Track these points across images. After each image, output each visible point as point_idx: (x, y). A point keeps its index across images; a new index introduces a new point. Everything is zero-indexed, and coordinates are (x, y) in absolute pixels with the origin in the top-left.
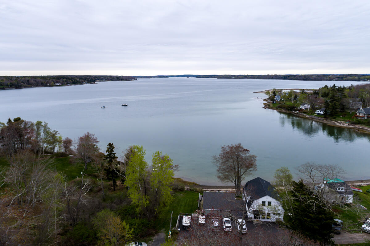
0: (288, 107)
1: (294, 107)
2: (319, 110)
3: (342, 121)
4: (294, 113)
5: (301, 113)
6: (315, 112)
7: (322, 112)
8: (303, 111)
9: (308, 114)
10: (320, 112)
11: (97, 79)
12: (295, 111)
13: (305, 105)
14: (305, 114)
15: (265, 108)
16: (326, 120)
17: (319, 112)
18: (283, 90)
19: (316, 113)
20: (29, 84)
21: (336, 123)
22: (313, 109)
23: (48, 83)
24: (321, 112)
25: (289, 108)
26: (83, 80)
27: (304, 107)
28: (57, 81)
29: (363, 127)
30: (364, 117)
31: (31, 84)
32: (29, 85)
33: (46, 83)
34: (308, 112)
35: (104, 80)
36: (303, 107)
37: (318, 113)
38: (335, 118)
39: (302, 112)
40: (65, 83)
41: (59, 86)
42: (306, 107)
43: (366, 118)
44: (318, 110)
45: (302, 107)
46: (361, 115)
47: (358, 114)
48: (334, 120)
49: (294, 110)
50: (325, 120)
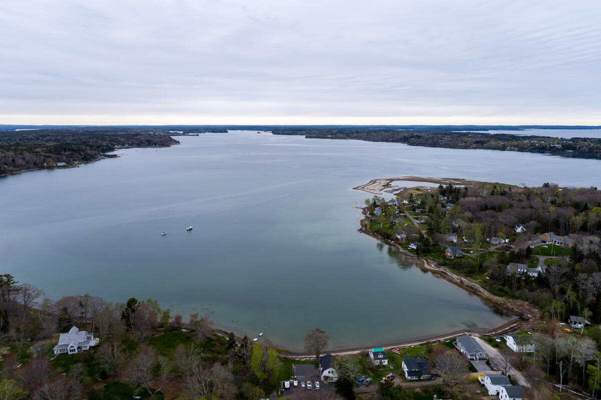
0: (385, 234)
3: (432, 260)
5: (396, 245)
6: (410, 246)
8: (399, 242)
9: (402, 247)
11: (115, 143)
12: (392, 240)
13: (401, 235)
14: (400, 247)
15: (361, 230)
16: (418, 258)
18: (392, 180)
19: (410, 248)
20: (15, 166)
21: (425, 262)
22: (409, 240)
23: (44, 162)
26: (96, 152)
28: (58, 158)
29: (446, 270)
31: (19, 167)
32: (17, 169)
33: (41, 162)
35: (127, 145)
38: (426, 256)
39: (397, 242)
40: (71, 159)
41: (64, 167)
42: (402, 237)
43: (453, 258)
45: (399, 237)
46: (449, 254)
47: (446, 253)
48: (424, 258)
50: (416, 258)
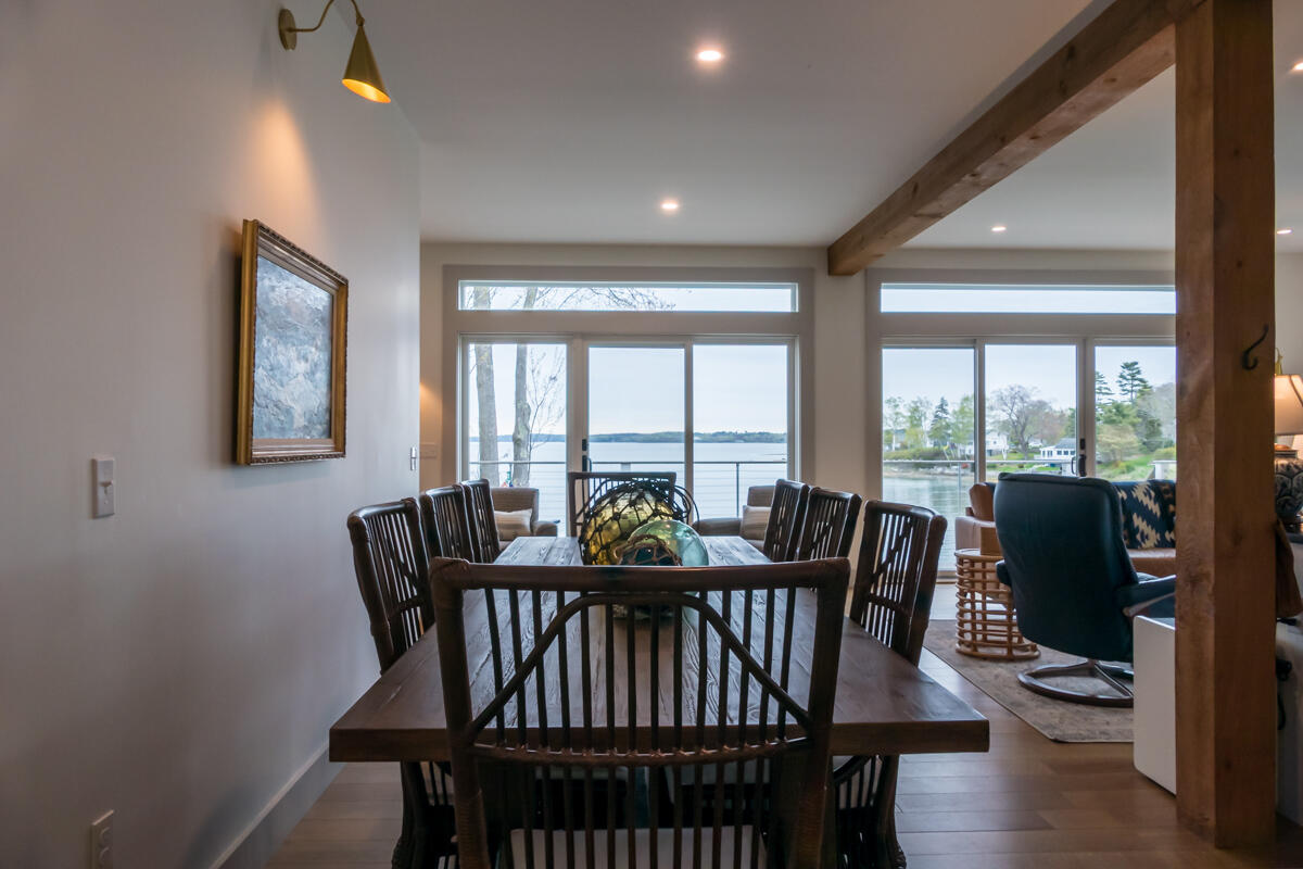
1: (939, 454)
2: (1051, 448)
4: (942, 474)
7: (1066, 453)
10: (1055, 453)
17: (1050, 453)
24: (1059, 453)
25: (919, 458)
34: (1002, 464)
37: (1046, 458)
44: (1046, 449)
49: (939, 466)
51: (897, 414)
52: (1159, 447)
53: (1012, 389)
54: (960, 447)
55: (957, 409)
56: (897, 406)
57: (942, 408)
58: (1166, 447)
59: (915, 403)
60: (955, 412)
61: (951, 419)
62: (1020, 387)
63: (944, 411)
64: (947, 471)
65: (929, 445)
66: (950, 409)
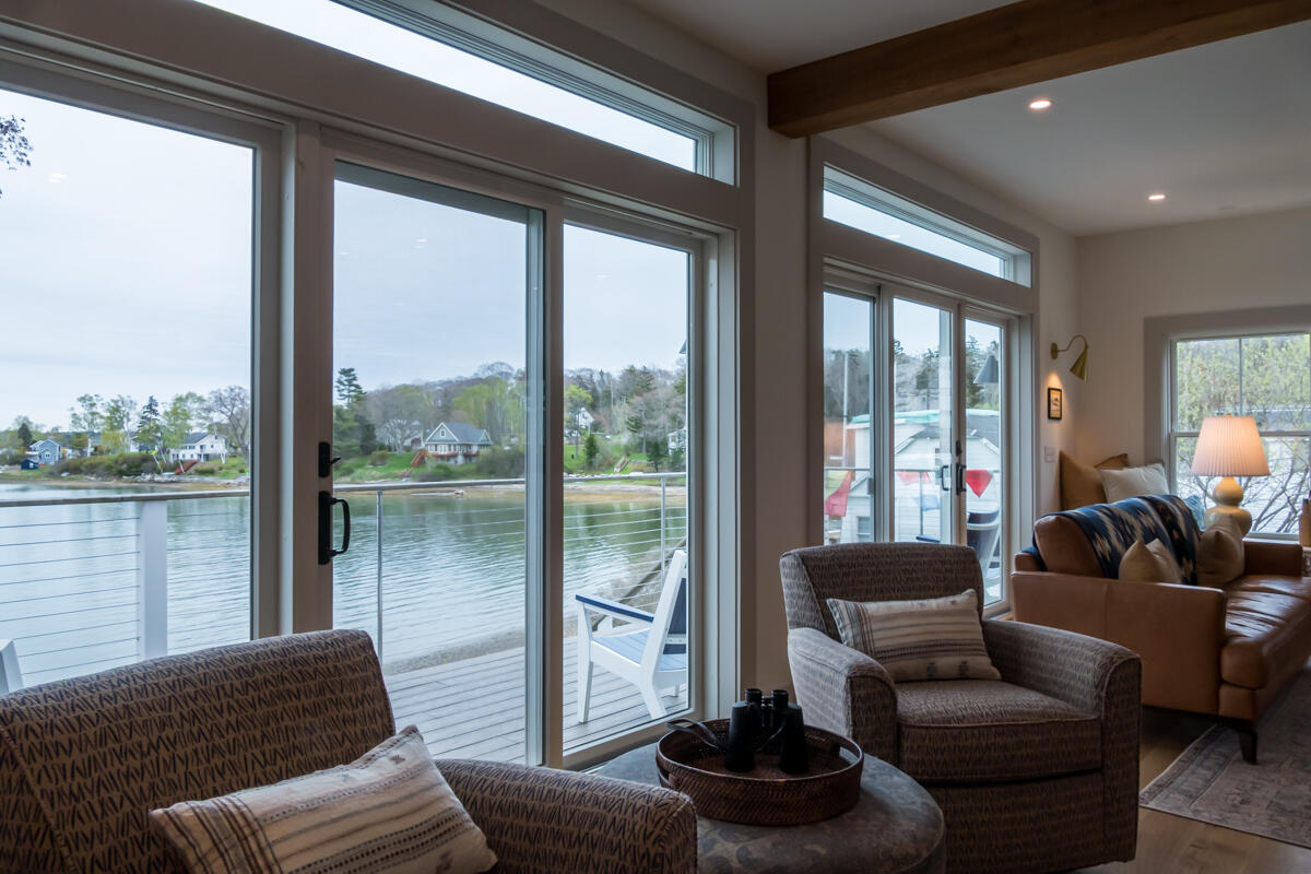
0: (116, 462)
1: (146, 459)
3: (381, 478)
4: (152, 481)
5: (187, 479)
8: (196, 467)
12: (156, 471)
13: (203, 442)
14: (209, 479)
25: (122, 464)
27: (198, 449)
30: (455, 456)
34: (221, 469)
36: (192, 451)
38: (349, 473)
39: (192, 470)
42: (208, 450)
45: (187, 454)
46: (443, 450)
47: (431, 451)
49: (147, 473)
51: (93, 414)
52: (374, 450)
53: (232, 390)
54: (173, 451)
55: (169, 410)
56: (93, 405)
57: (151, 406)
58: (380, 449)
59: (113, 401)
60: (166, 413)
61: (162, 420)
62: (240, 388)
63: (155, 412)
64: (157, 478)
65: (134, 449)
66: (160, 409)
